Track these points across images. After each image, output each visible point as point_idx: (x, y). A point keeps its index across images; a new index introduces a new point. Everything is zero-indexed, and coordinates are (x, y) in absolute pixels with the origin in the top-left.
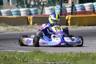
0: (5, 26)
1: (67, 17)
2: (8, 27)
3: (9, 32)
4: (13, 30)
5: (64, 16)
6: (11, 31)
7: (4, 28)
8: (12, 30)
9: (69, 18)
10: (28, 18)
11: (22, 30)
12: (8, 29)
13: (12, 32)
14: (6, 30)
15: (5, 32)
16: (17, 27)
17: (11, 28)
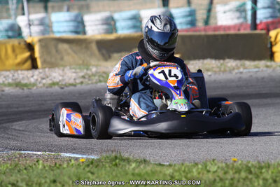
0: (80, 65)
1: (273, 34)
2: (87, 69)
3: (89, 84)
4: (101, 79)
5: (264, 32)
6: (94, 81)
7: (74, 72)
8: (99, 76)
12: (87, 74)
13: (99, 84)
14: (81, 80)
15: (75, 86)
17: (98, 71)
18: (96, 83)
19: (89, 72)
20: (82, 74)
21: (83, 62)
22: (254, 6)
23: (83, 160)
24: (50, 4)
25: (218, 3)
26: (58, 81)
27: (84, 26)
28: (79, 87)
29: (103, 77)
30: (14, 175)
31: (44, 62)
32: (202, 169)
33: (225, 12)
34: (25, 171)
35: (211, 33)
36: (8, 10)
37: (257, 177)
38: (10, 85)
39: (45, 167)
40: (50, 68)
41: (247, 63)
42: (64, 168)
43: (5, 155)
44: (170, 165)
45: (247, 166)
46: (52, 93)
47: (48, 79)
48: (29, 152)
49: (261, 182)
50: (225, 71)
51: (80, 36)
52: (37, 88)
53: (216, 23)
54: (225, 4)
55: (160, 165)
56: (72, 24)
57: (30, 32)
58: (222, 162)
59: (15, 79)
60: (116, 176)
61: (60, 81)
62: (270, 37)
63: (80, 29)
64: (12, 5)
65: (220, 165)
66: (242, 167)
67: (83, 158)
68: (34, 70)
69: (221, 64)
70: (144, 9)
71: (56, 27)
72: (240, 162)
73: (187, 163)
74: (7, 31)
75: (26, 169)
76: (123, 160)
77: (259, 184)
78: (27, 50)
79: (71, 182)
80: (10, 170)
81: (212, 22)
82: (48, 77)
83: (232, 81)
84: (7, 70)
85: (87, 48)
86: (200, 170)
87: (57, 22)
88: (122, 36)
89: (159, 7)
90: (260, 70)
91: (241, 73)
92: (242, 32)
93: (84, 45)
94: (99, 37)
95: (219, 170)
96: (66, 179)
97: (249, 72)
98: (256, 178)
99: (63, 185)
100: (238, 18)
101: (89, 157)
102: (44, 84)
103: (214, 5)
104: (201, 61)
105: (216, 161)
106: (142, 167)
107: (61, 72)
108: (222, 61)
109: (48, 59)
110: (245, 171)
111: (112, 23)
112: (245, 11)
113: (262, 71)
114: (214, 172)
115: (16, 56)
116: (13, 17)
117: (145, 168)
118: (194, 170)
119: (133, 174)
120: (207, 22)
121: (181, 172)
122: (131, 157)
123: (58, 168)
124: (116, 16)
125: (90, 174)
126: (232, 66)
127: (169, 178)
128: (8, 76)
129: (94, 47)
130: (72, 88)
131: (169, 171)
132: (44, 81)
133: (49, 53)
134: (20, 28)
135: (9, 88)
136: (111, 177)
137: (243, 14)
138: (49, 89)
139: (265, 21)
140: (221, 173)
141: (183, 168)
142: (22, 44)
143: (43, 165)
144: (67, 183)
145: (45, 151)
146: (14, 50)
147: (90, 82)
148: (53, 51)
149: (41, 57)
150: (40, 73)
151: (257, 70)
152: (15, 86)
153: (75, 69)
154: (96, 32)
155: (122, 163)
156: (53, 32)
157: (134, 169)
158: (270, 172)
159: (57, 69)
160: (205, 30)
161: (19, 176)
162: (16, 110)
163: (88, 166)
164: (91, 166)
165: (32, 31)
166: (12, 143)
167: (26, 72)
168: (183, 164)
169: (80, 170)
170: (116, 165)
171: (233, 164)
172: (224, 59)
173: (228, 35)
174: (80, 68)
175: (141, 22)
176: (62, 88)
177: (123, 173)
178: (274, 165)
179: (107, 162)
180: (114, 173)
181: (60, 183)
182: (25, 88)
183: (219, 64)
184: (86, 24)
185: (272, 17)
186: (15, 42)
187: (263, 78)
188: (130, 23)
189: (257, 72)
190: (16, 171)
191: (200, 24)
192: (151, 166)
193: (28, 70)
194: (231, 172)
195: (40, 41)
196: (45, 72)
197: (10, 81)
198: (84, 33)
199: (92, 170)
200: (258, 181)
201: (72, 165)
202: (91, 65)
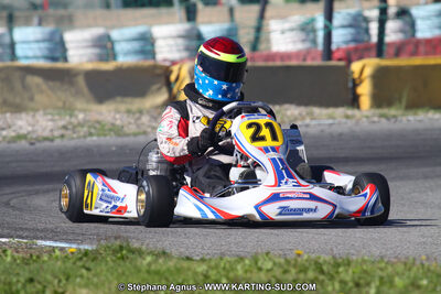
1: (356, 67)
2: (71, 116)
3: (73, 138)
4: (93, 131)
5: (342, 63)
6: (82, 134)
7: (52, 120)
8: (90, 127)
9: (368, 72)
10: (171, 72)
11: (138, 126)
12: (70, 123)
13: (89, 139)
14: (63, 132)
15: (52, 140)
16: (118, 116)
17: (87, 118)
18: (85, 137)
19: (74, 120)
20: (62, 123)
21: (64, 103)
22: (328, 23)
23: (72, 251)
25: (272, 18)
26: (26, 132)
27: (64, 50)
28: (58, 142)
29: (95, 128)
31: (4, 103)
32: (250, 266)
33: (283, 32)
35: (260, 63)
37: (332, 278)
39: (15, 260)
40: (12, 112)
41: (317, 110)
42: (44, 262)
44: (203, 260)
45: (316, 263)
46: (17, 151)
47: (10, 130)
49: (337, 286)
51: (60, 65)
53: (269, 48)
54: (283, 17)
55: (188, 258)
56: (43, 45)
58: (279, 257)
60: (123, 274)
61: (29, 133)
62: (353, 73)
63: (58, 54)
65: (277, 260)
66: (310, 265)
70: (158, 24)
71: (20, 51)
72: (306, 257)
76: (132, 251)
77: (334, 289)
79: (56, 282)
81: (262, 47)
82: (10, 127)
85: (71, 83)
86: (247, 267)
87: (24, 42)
88: (125, 66)
89: (181, 22)
90: (336, 121)
91: (307, 126)
92: (309, 63)
94: (90, 66)
95: (275, 268)
96: (49, 277)
97: (320, 125)
98: (330, 280)
99: (45, 287)
101: (82, 247)
102: (4, 138)
103: (265, 22)
105: (270, 255)
106: (161, 261)
107: (30, 119)
108: (278, 108)
109: (10, 99)
110: (314, 270)
111: (109, 45)
112: (314, 31)
113: (339, 124)
114: (268, 271)
117: (165, 263)
118: (239, 267)
119: (148, 272)
120: (254, 48)
121: (220, 270)
122: (144, 248)
123: (34, 261)
124: (115, 34)
125: (84, 271)
126: (292, 115)
127: (201, 278)
129: (81, 81)
130: (47, 144)
131: (202, 268)
132: (4, 133)
133: (12, 90)
136: (116, 274)
137: (311, 36)
138: (13, 146)
139: (344, 46)
140: (278, 272)
141: (222, 265)
143: (13, 257)
144: (49, 283)
145: (11, 237)
147: (75, 136)
148: (18, 86)
151: (331, 121)
153: (53, 115)
154: (85, 59)
155: (130, 256)
157: (149, 264)
158: (350, 271)
159: (23, 115)
160: (253, 59)
163: (81, 259)
164: (85, 259)
169: (69, 264)
170: (123, 258)
171: (296, 260)
173: (288, 68)
174: (59, 114)
175: (153, 44)
176: (33, 144)
177: (133, 270)
178: (357, 261)
179: (109, 255)
180: (120, 271)
181: (40, 283)
184: (68, 46)
185: (354, 40)
187: (341, 135)
188: (136, 45)
189: (331, 125)
192: (175, 260)
196: (5, 118)
198: (66, 60)
199: (88, 265)
200: (333, 285)
201: (57, 257)
202: (76, 109)
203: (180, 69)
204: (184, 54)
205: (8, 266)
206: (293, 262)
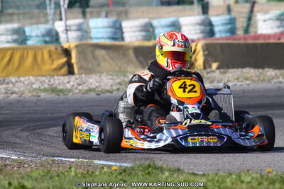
2: (124, 76)
7: (111, 79)
12: (124, 81)
14: (119, 86)
15: (111, 92)
19: (125, 79)
20: (118, 81)
21: (120, 68)
23: (116, 168)
24: (88, 10)
25: (258, 12)
26: (94, 87)
27: (122, 33)
28: (115, 93)
30: (46, 181)
31: (81, 68)
32: (236, 179)
33: (265, 21)
34: (57, 178)
35: (250, 41)
36: (46, 15)
38: (45, 90)
39: (77, 174)
40: (86, 74)
42: (96, 176)
43: (38, 161)
44: (204, 175)
45: (282, 177)
46: (88, 100)
47: (84, 86)
48: (62, 159)
50: (264, 80)
51: (117, 43)
52: (73, 94)
53: (256, 32)
54: (266, 12)
55: (194, 174)
56: (109, 30)
57: (67, 38)
58: (257, 173)
59: (51, 85)
61: (96, 87)
63: (118, 36)
64: (50, 10)
65: (254, 175)
66: (277, 179)
67: (116, 166)
68: (70, 76)
69: (260, 74)
70: (184, 16)
71: (94, 33)
72: (275, 173)
73: (221, 173)
74: (44, 36)
75: (58, 176)
76: (157, 168)
78: (64, 55)
80: (42, 176)
81: (252, 30)
82: (84, 83)
83: (271, 90)
84: (43, 76)
85: (125, 55)
86: (233, 180)
87: (96, 28)
89: (198, 15)
91: (281, 82)
92: (282, 41)
93: (121, 52)
94: (137, 44)
95: (253, 181)
100: (279, 27)
101: (122, 165)
102: (80, 91)
103: (254, 14)
104: (240, 70)
105: (250, 172)
106: (175, 176)
107: (97, 78)
108: (261, 70)
109: (85, 65)
110: (280, 183)
111: (151, 30)
114: (249, 183)
115: (53, 61)
116: (51, 22)
117: (178, 177)
118: (228, 180)
120: (246, 30)
121: (215, 182)
122: (165, 166)
123: (90, 175)
124: (155, 23)
126: (271, 75)
128: (44, 81)
129: (131, 54)
130: (108, 95)
131: (203, 181)
132: (80, 87)
133: (86, 59)
134: (57, 34)
135: (45, 93)
138: (86, 96)
140: (255, 184)
141: (217, 178)
142: (59, 49)
143: (75, 172)
145: (79, 158)
146: (50, 55)
148: (90, 57)
149: (77, 63)
150: (77, 79)
152: (51, 91)
153: (112, 76)
154: (134, 39)
155: (155, 171)
156: (91, 38)
157: (167, 178)
159: (93, 76)
160: (245, 38)
161: (50, 182)
162: (51, 115)
164: (123, 174)
165: (70, 37)
166: (46, 149)
167: (62, 78)
168: (216, 174)
169: (113, 178)
170: (149, 173)
171: (267, 175)
172: (263, 68)
173: (268, 44)
174: (117, 75)
175: (180, 29)
176: (99, 95)
179: (140, 171)
182: (61, 94)
183: (258, 74)
184: (124, 30)
186: (52, 47)
190: (48, 178)
191: (240, 32)
192: (184, 175)
193: (64, 75)
194: (265, 183)
195: (77, 46)
196: (82, 77)
197: (46, 86)
198: (123, 39)
199: (124, 179)
201: (105, 173)
202: (127, 72)
203: (196, 45)
204: (201, 36)
205: (71, 178)
206: (266, 177)
